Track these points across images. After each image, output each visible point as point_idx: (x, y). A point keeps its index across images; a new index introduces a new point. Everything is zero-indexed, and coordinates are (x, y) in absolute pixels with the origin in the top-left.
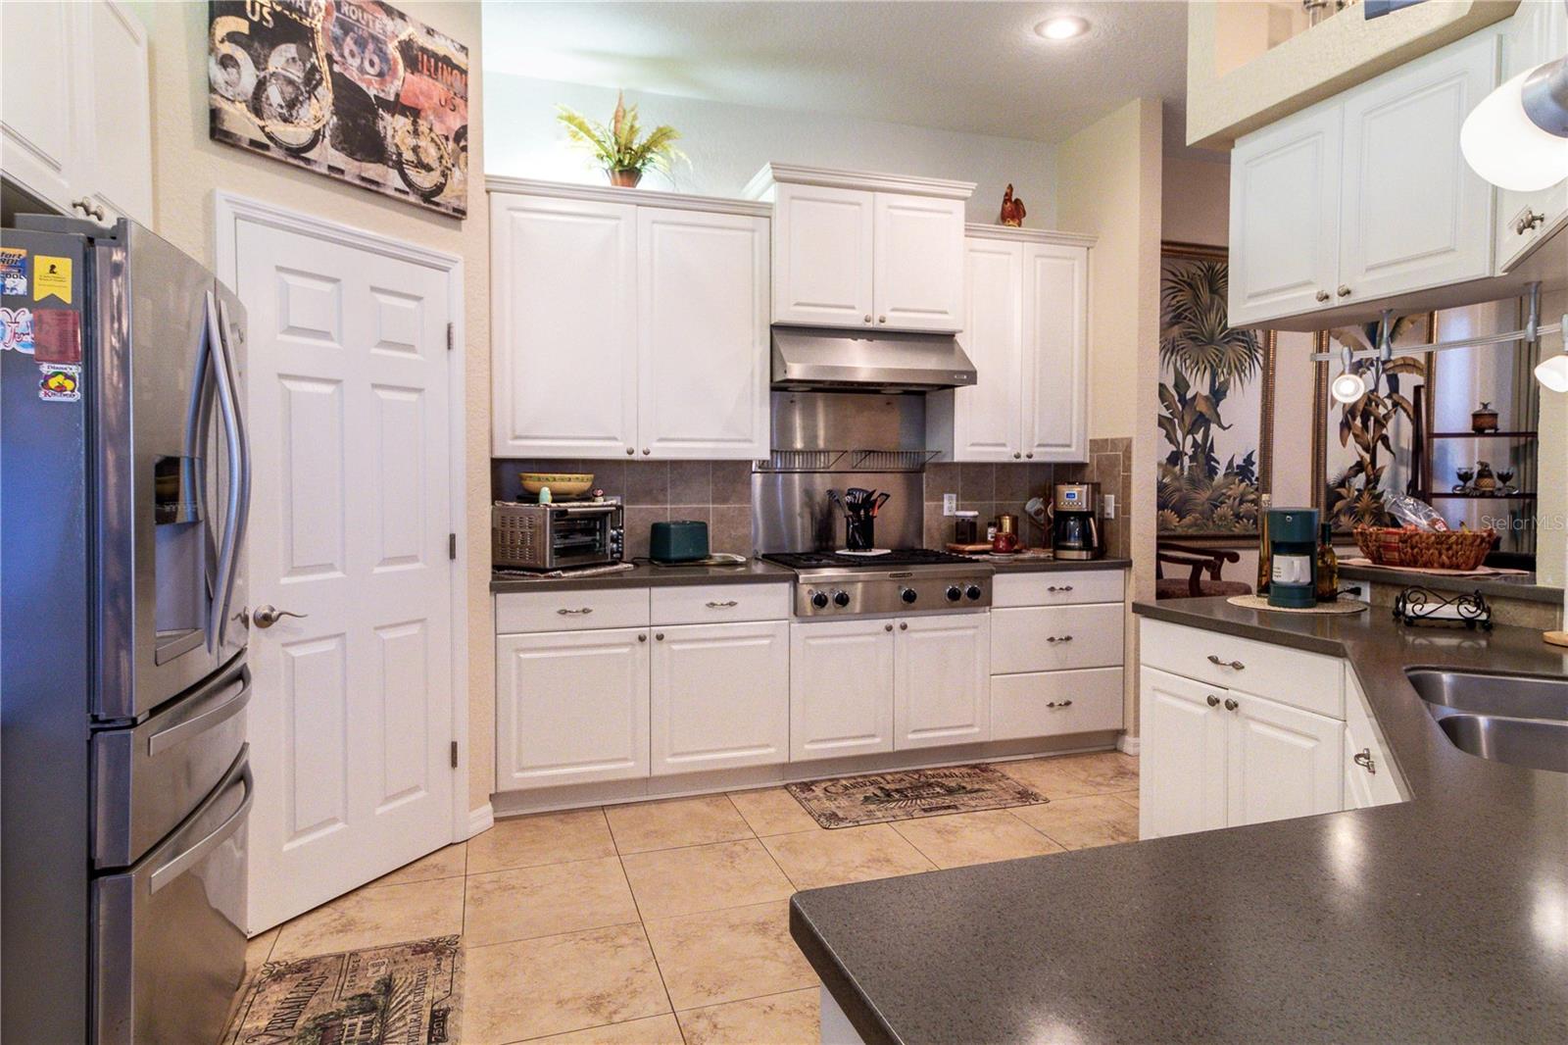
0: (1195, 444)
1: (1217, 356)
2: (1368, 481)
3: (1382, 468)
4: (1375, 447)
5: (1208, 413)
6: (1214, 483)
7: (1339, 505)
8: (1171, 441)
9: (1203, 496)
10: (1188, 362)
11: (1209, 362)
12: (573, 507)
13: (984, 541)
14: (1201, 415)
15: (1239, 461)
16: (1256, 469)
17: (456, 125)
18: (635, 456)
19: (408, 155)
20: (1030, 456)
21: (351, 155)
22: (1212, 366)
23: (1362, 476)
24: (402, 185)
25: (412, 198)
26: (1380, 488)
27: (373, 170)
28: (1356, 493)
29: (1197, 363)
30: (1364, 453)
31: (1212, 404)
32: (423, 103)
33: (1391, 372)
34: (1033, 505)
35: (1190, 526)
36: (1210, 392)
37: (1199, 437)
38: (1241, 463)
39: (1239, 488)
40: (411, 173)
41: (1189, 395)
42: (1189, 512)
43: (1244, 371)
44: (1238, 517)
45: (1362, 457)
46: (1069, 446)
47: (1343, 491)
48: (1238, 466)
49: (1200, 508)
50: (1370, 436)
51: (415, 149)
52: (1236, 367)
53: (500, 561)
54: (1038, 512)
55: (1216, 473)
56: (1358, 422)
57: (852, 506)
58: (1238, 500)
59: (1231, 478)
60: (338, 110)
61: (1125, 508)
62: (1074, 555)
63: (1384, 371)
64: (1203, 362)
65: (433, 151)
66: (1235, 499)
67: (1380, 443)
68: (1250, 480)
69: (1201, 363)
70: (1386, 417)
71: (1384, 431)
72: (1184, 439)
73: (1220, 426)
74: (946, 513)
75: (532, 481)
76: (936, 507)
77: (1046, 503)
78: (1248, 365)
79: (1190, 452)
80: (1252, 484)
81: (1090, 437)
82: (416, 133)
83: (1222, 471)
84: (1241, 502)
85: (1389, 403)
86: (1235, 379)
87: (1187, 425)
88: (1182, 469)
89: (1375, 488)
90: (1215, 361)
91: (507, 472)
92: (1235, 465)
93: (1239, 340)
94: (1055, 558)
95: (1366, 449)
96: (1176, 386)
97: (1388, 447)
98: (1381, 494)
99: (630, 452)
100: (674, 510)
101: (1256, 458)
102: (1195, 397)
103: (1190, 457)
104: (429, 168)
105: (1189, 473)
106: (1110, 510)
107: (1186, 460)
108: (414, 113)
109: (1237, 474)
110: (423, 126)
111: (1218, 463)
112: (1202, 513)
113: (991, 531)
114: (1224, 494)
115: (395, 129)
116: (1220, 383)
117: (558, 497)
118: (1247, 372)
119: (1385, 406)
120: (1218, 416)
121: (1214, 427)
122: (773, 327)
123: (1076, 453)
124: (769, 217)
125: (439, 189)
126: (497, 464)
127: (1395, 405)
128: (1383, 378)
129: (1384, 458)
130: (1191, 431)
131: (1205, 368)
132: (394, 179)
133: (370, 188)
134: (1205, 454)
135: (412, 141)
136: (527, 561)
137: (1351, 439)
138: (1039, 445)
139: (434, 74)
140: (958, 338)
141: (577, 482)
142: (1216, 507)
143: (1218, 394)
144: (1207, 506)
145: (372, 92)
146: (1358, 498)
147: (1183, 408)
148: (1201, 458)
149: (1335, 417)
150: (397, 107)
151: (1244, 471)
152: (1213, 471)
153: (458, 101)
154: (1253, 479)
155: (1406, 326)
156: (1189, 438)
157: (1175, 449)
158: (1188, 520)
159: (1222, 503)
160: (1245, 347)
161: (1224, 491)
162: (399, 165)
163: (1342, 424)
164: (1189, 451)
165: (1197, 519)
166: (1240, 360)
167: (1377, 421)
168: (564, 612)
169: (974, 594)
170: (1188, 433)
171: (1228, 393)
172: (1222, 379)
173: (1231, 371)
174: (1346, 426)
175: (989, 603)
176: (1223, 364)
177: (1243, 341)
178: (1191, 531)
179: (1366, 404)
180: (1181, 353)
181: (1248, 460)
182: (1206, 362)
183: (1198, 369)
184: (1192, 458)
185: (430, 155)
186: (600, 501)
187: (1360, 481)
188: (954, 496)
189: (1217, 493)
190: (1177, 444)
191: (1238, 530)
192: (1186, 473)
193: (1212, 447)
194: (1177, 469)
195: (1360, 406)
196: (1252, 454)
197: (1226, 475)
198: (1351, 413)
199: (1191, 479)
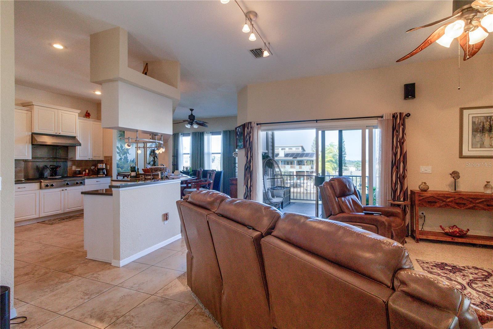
0: (124, 157)
6: (128, 163)
8: (120, 156)
9: (126, 165)
10: (123, 143)
13: (83, 174)
14: (125, 152)
15: (132, 160)
16: (135, 161)
20: (92, 159)
30: (153, 159)
31: (127, 150)
34: (93, 168)
37: (125, 156)
41: (123, 149)
42: (123, 168)
46: (100, 157)
50: (154, 156)
54: (94, 169)
57: (52, 169)
61: (111, 167)
62: (101, 176)
67: (155, 157)
74: (73, 169)
76: (71, 168)
77: (95, 167)
80: (135, 164)
81: (104, 155)
87: (123, 153)
94: (98, 176)
96: (121, 147)
102: (124, 149)
106: (108, 168)
107: (123, 159)
112: (126, 169)
113: (84, 172)
118: (133, 145)
120: (128, 152)
121: (128, 154)
122: (32, 133)
123: (101, 158)
124: (31, 111)
130: (124, 155)
134: (126, 158)
137: (151, 156)
138: (94, 157)
140: (76, 137)
147: (122, 151)
149: (148, 153)
151: (133, 161)
152: (128, 161)
156: (123, 156)
158: (123, 170)
159: (129, 167)
164: (123, 158)
167: (155, 153)
169: (81, 183)
174: (150, 154)
175: (85, 184)
184: (124, 159)
188: (75, 166)
190: (121, 157)
192: (123, 162)
193: (127, 157)
194: (121, 161)
195: (152, 151)
196: (134, 159)
197: (130, 162)
198: (151, 152)
199: (124, 163)
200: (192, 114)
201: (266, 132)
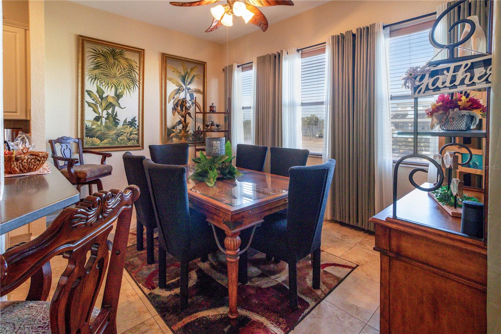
0: (108, 114)
1: (118, 82)
2: (183, 127)
3: (188, 123)
4: (186, 116)
5: (114, 102)
6: (118, 128)
7: (172, 135)
8: (95, 112)
9: (113, 133)
10: (103, 84)
11: (114, 84)
14: (111, 103)
15: (129, 120)
16: (137, 123)
22: (115, 86)
23: (181, 126)
26: (188, 129)
28: (179, 131)
29: (108, 84)
30: (181, 118)
31: (116, 100)
33: (191, 93)
35: (105, 144)
36: (115, 95)
37: (110, 111)
38: (130, 120)
39: (129, 129)
41: (104, 96)
42: (105, 138)
43: (131, 89)
44: (129, 140)
45: (181, 119)
47: (174, 130)
48: (129, 122)
49: (111, 137)
50: (184, 113)
52: (127, 87)
55: (119, 124)
56: (179, 108)
58: (129, 133)
59: (125, 126)
63: (188, 92)
64: (111, 84)
66: (128, 133)
67: (187, 115)
68: (135, 127)
69: (110, 84)
70: (190, 107)
71: (189, 111)
72: (102, 112)
73: (120, 107)
78: (132, 86)
79: (106, 116)
80: (135, 128)
83: (121, 123)
84: (131, 134)
85: (190, 102)
86: (126, 92)
87: (104, 106)
88: (102, 122)
89: (186, 129)
90: (117, 84)
92: (127, 121)
93: (128, 77)
95: (182, 117)
96: (98, 92)
97: (190, 116)
98: (189, 131)
101: (137, 119)
102: (107, 97)
103: (105, 118)
105: (105, 124)
107: (104, 120)
109: (128, 125)
111: (120, 121)
112: (112, 139)
114: (122, 132)
116: (119, 92)
118: (132, 89)
119: (189, 104)
120: (119, 104)
121: (117, 108)
127: (192, 103)
128: (188, 95)
129: (189, 119)
130: (107, 108)
131: (112, 86)
134: (113, 117)
137: (176, 113)
142: (119, 136)
143: (118, 96)
144: (114, 136)
146: (180, 132)
147: (101, 100)
148: (111, 119)
149: (170, 106)
151: (132, 123)
152: (116, 124)
154: (136, 126)
155: (196, 79)
156: (105, 112)
157: (98, 115)
158: (105, 141)
159: (122, 135)
160: (131, 80)
161: (123, 130)
163: (173, 108)
165: (109, 141)
166: (128, 84)
167: (186, 108)
170: (104, 109)
171: (123, 96)
172: (120, 91)
173: (125, 88)
174: (174, 109)
176: (120, 85)
177: (130, 78)
178: (107, 145)
179: (182, 102)
180: (99, 80)
181: (134, 120)
182: (112, 84)
183: (109, 86)
184: (107, 119)
187: (180, 127)
189: (119, 132)
190: (99, 113)
191: (130, 144)
192: (104, 124)
193: (116, 115)
194: (99, 123)
195: (180, 103)
196: (135, 118)
197: (123, 125)
198: (176, 105)
199: (107, 127)
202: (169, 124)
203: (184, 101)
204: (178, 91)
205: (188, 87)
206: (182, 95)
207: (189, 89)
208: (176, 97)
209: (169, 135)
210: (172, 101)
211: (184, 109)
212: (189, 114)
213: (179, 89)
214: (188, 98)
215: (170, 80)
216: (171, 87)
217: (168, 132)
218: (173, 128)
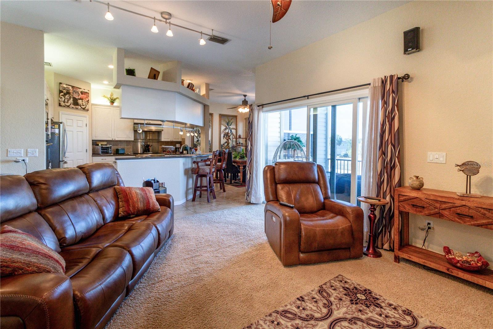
3: (230, 143)
12: (104, 146)
17: (88, 100)
18: (113, 140)
19: (81, 104)
21: (75, 105)
23: (226, 143)
24: (80, 108)
25: (82, 109)
26: (229, 145)
27: (77, 107)
32: (83, 98)
33: (231, 130)
40: (82, 106)
47: (224, 145)
50: (228, 138)
51: (82, 104)
53: (93, 153)
56: (226, 136)
60: (73, 101)
62: (178, 153)
65: (85, 103)
70: (230, 136)
75: (98, 143)
77: (175, 146)
81: (182, 138)
82: (82, 102)
85: (230, 134)
91: (94, 142)
95: (227, 140)
99: (113, 139)
100: (119, 147)
101: (210, 141)
104: (84, 105)
108: (82, 99)
110: (83, 101)
115: (80, 102)
117: (101, 145)
122: (134, 123)
123: (180, 140)
125: (85, 108)
126: (93, 140)
127: (231, 134)
128: (229, 130)
129: (230, 141)
132: (80, 107)
133: (77, 108)
135: (82, 103)
136: (97, 153)
138: (174, 139)
139: (85, 94)
141: (105, 143)
145: (77, 98)
146: (226, 147)
149: (222, 135)
150: (80, 99)
153: (88, 97)
155: (233, 123)
162: (80, 106)
167: (229, 136)
168: (102, 159)
174: (224, 137)
185: (84, 104)
186: (108, 146)
187: (226, 144)
195: (226, 134)
198: (225, 135)
200: (245, 100)
201: (289, 111)
202: (222, 143)
203: (228, 133)
204: (225, 129)
205: (229, 127)
206: (227, 131)
207: (230, 128)
208: (224, 131)
209: (222, 148)
210: (223, 133)
211: (228, 136)
212: (230, 139)
213: (226, 128)
214: (230, 132)
215: (222, 125)
216: (223, 128)
217: (221, 146)
218: (223, 144)
